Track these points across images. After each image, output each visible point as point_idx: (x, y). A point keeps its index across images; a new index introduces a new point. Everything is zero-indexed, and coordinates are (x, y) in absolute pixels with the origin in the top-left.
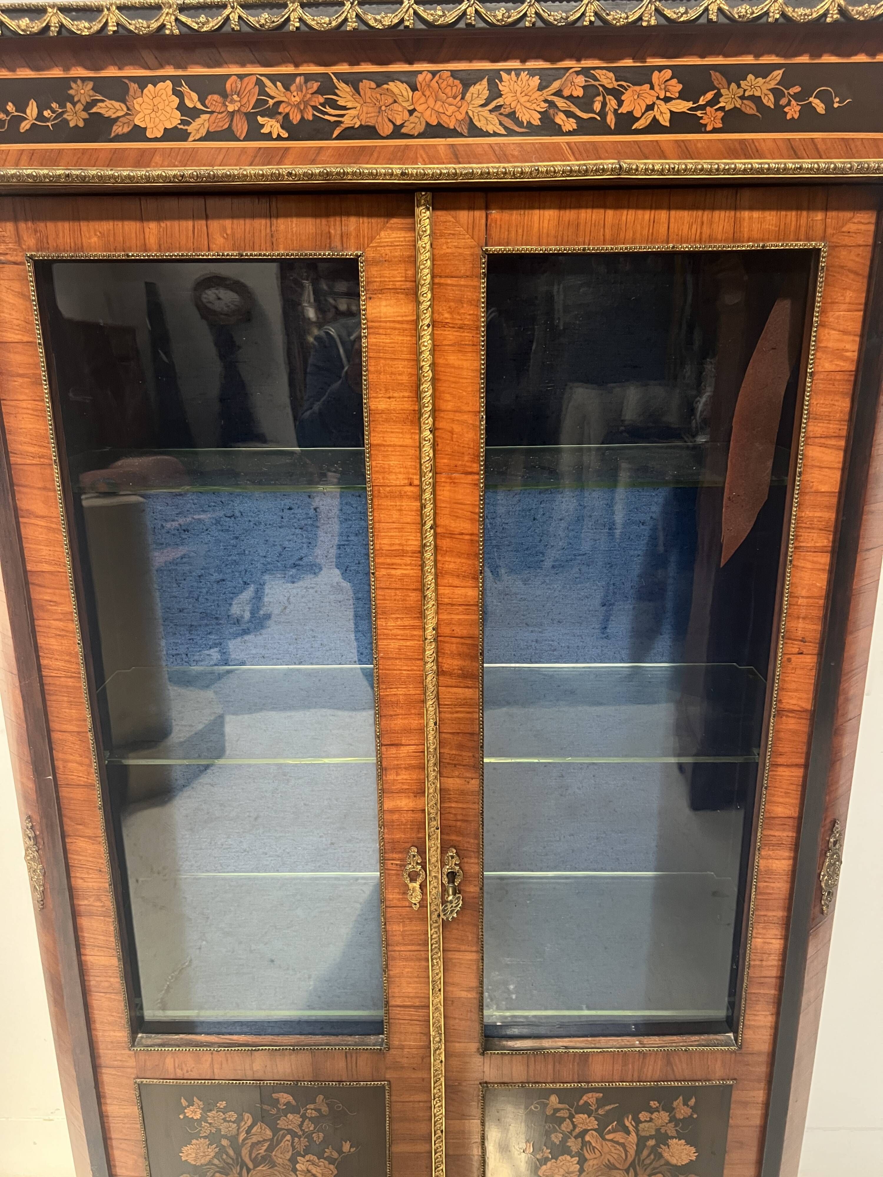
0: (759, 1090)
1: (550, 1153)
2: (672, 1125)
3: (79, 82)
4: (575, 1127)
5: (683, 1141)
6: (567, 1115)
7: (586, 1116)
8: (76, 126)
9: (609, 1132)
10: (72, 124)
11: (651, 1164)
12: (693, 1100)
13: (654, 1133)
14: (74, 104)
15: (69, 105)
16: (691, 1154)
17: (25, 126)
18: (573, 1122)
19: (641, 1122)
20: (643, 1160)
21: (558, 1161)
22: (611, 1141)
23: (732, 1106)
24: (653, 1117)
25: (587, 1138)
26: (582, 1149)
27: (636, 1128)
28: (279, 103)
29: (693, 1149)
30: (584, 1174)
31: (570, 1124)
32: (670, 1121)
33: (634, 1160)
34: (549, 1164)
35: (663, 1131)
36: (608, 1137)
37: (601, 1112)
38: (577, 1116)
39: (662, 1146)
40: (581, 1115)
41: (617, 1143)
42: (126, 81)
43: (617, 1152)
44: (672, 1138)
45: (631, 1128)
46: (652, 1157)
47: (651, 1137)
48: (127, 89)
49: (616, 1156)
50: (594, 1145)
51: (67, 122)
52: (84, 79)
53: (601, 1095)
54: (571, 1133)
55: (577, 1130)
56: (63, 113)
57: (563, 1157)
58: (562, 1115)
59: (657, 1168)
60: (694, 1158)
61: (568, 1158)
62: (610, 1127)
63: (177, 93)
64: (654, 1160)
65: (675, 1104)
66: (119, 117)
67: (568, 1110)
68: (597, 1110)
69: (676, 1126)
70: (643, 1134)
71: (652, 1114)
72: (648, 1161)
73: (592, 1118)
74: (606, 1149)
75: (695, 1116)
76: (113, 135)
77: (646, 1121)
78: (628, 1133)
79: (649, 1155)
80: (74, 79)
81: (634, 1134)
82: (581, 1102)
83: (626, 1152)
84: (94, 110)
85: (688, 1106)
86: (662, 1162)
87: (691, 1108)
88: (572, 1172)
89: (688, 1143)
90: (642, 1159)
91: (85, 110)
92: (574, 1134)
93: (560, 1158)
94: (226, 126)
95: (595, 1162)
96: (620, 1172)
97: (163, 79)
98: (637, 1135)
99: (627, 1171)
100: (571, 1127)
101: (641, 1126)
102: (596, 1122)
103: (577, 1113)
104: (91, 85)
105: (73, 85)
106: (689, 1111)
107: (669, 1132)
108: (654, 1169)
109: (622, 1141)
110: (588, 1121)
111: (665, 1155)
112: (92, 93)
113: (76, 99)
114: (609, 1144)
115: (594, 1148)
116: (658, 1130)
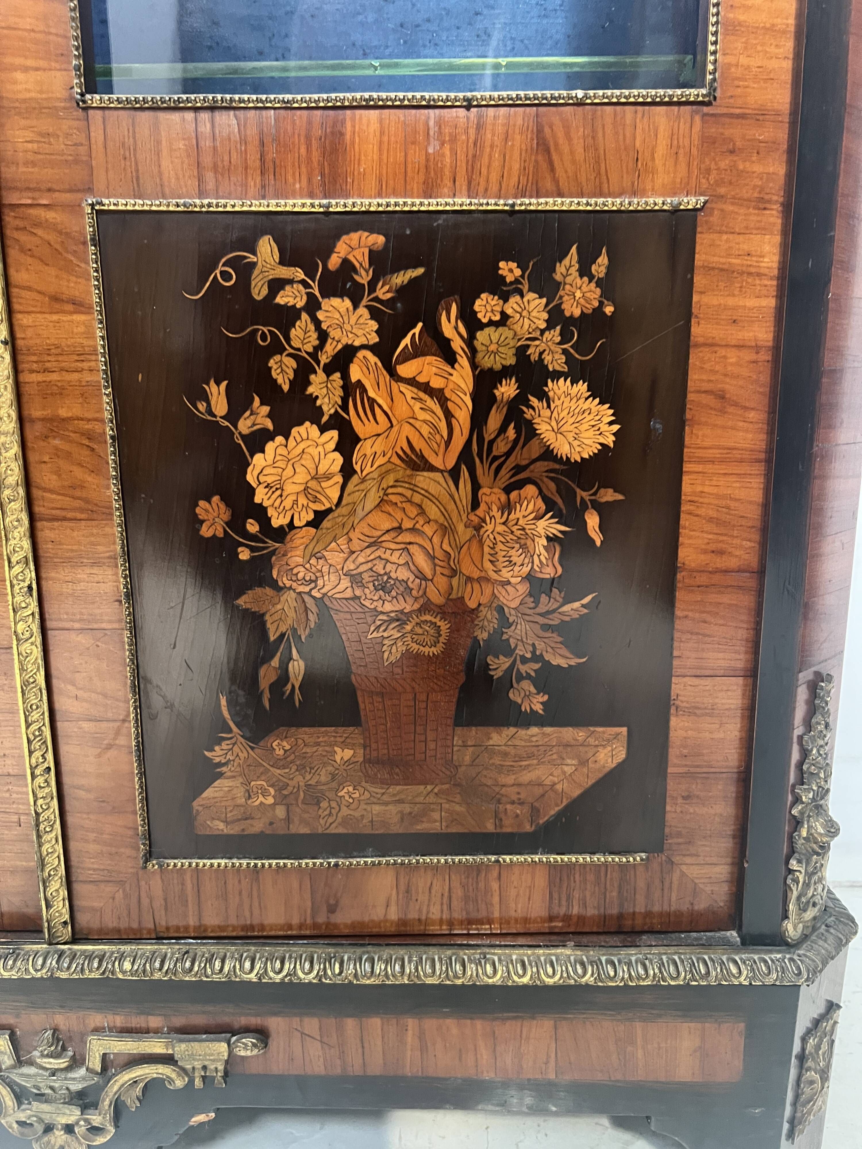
0: (763, 230)
1: (270, 416)
2: (555, 335)
4: (323, 336)
5: (582, 387)
6: (300, 303)
7: (347, 303)
9: (406, 357)
11: (508, 454)
12: (603, 260)
13: (511, 361)
16: (604, 427)
18: (317, 323)
19: (482, 326)
20: (491, 442)
21: (291, 442)
22: (412, 382)
23: (699, 281)
24: (509, 312)
25: (356, 373)
26: (345, 407)
27: (470, 342)
29: (607, 413)
30: (355, 479)
31: (312, 327)
32: (550, 325)
33: (468, 443)
34: (270, 447)
35: (533, 353)
36: (405, 370)
37: (383, 292)
38: (325, 304)
39: (534, 401)
40: (336, 302)
41: (426, 388)
43: (427, 416)
44: (556, 375)
45: (457, 344)
46: (511, 433)
47: (506, 372)
49: (425, 430)
50: (371, 394)
53: (381, 239)
54: (314, 355)
55: (330, 349)
57: (302, 429)
58: (291, 302)
59: (525, 468)
60: (610, 440)
61: (314, 430)
62: (407, 341)
64: (516, 441)
65: (560, 269)
67: (303, 282)
68: (373, 285)
69: (565, 337)
70: (487, 362)
71: (506, 300)
72: (501, 447)
73: (362, 311)
74: (401, 410)
75: (609, 310)
77: (491, 323)
78: (451, 359)
79: (503, 429)
81: (463, 361)
82: (334, 262)
83: (448, 415)
85: (591, 278)
86: (534, 450)
87: (599, 283)
88: (328, 477)
89: (594, 392)
90: (487, 438)
92: (324, 359)
93: (294, 431)
95: (379, 445)
96: (438, 476)
98: (474, 366)
99: (454, 474)
100: (313, 339)
101: (481, 336)
102: (374, 325)
103: (325, 294)
106: (593, 293)
107: (547, 358)
108: (518, 469)
109: (436, 383)
110: (353, 319)
111: (542, 428)
114: (409, 391)
115: (372, 402)
116: (521, 352)
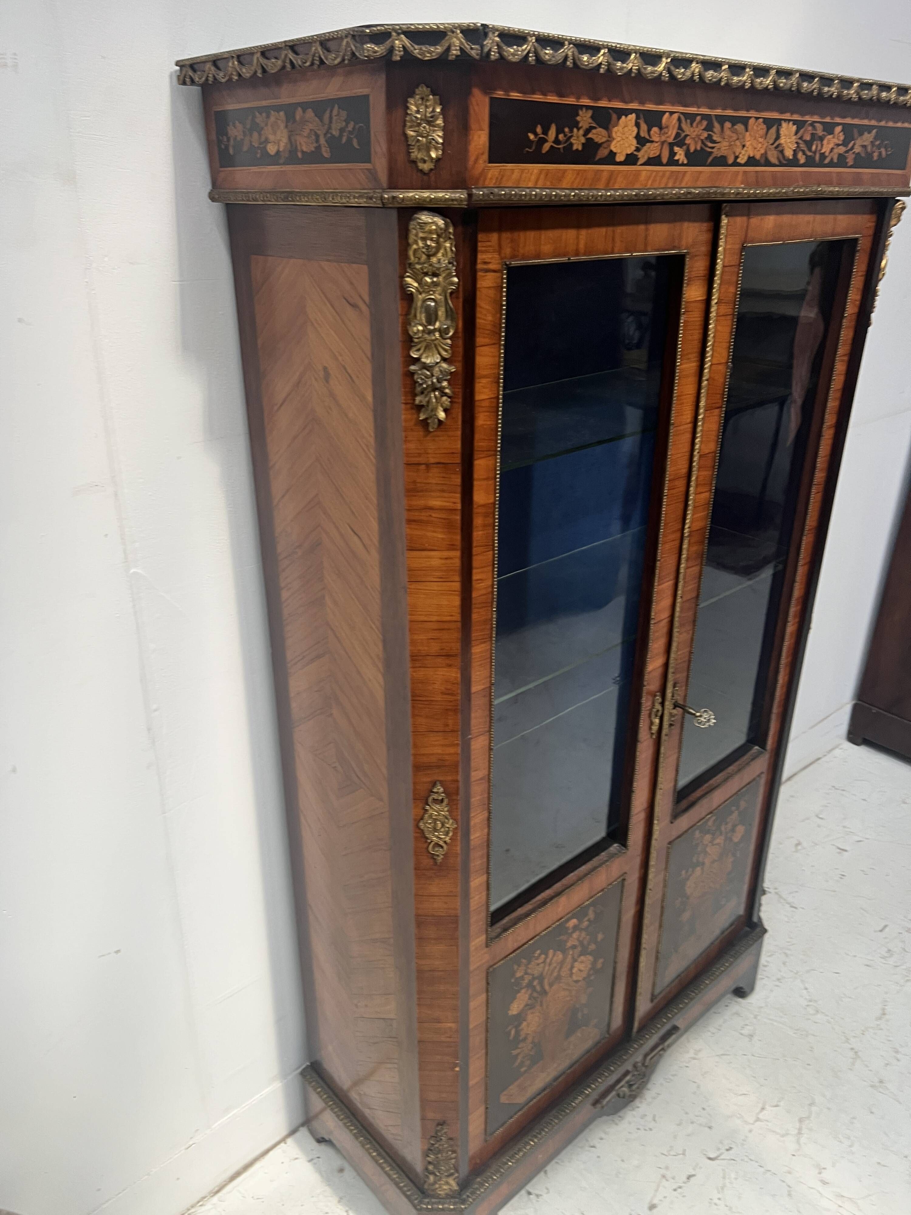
3: (584, 110)
8: (577, 150)
9: (715, 839)
10: (575, 148)
11: (728, 848)
13: (731, 828)
14: (578, 129)
15: (575, 130)
17: (546, 147)
19: (728, 824)
22: (716, 844)
24: (732, 817)
27: (725, 829)
28: (687, 136)
32: (738, 816)
33: (722, 851)
39: (733, 834)
42: (610, 111)
43: (717, 850)
44: (737, 825)
45: (723, 830)
47: (730, 831)
48: (609, 120)
49: (716, 854)
50: (709, 852)
51: (571, 145)
52: (588, 107)
56: (571, 136)
59: (730, 850)
62: (716, 836)
63: (637, 125)
66: (603, 143)
70: (727, 831)
73: (710, 835)
74: (713, 852)
76: (597, 158)
78: (722, 834)
79: (728, 844)
80: (582, 107)
83: (720, 847)
84: (590, 136)
86: (732, 844)
90: (725, 848)
91: (585, 135)
94: (658, 154)
96: (717, 862)
97: (631, 111)
98: (725, 833)
99: (719, 860)
104: (590, 113)
105: (580, 113)
109: (719, 841)
110: (708, 838)
111: (734, 839)
112: (590, 121)
113: (580, 125)
114: (714, 847)
115: (709, 854)
116: (733, 825)
